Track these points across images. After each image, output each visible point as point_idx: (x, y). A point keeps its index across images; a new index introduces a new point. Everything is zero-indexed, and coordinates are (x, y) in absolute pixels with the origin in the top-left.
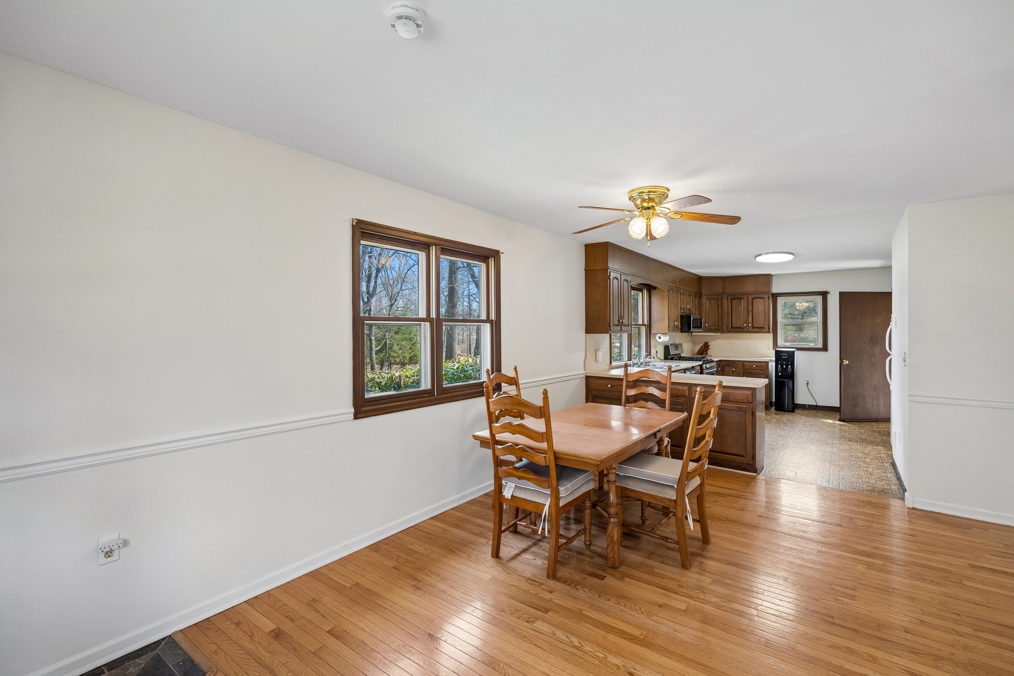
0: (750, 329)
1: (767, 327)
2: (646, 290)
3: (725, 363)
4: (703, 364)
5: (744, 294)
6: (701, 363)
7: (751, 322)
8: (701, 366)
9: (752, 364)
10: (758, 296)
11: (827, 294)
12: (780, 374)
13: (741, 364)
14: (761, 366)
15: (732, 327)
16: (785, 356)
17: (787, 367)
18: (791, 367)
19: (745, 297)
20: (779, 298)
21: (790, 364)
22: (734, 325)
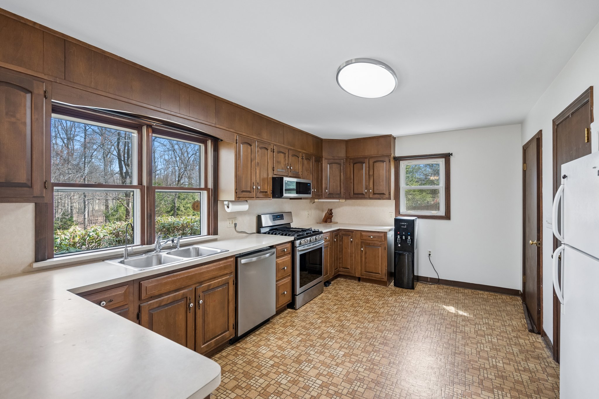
0: (371, 196)
1: (387, 193)
2: (210, 141)
3: (344, 233)
4: (295, 240)
5: (366, 158)
6: (292, 238)
7: (372, 188)
8: (293, 243)
9: (370, 234)
10: (379, 159)
11: (450, 156)
12: (399, 245)
13: (359, 235)
14: (379, 237)
15: (354, 194)
16: (404, 225)
17: (406, 238)
18: (411, 239)
19: (367, 160)
20: (402, 163)
21: (409, 235)
22: (356, 192)
